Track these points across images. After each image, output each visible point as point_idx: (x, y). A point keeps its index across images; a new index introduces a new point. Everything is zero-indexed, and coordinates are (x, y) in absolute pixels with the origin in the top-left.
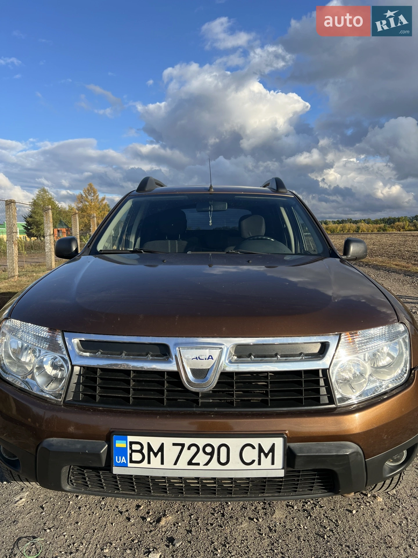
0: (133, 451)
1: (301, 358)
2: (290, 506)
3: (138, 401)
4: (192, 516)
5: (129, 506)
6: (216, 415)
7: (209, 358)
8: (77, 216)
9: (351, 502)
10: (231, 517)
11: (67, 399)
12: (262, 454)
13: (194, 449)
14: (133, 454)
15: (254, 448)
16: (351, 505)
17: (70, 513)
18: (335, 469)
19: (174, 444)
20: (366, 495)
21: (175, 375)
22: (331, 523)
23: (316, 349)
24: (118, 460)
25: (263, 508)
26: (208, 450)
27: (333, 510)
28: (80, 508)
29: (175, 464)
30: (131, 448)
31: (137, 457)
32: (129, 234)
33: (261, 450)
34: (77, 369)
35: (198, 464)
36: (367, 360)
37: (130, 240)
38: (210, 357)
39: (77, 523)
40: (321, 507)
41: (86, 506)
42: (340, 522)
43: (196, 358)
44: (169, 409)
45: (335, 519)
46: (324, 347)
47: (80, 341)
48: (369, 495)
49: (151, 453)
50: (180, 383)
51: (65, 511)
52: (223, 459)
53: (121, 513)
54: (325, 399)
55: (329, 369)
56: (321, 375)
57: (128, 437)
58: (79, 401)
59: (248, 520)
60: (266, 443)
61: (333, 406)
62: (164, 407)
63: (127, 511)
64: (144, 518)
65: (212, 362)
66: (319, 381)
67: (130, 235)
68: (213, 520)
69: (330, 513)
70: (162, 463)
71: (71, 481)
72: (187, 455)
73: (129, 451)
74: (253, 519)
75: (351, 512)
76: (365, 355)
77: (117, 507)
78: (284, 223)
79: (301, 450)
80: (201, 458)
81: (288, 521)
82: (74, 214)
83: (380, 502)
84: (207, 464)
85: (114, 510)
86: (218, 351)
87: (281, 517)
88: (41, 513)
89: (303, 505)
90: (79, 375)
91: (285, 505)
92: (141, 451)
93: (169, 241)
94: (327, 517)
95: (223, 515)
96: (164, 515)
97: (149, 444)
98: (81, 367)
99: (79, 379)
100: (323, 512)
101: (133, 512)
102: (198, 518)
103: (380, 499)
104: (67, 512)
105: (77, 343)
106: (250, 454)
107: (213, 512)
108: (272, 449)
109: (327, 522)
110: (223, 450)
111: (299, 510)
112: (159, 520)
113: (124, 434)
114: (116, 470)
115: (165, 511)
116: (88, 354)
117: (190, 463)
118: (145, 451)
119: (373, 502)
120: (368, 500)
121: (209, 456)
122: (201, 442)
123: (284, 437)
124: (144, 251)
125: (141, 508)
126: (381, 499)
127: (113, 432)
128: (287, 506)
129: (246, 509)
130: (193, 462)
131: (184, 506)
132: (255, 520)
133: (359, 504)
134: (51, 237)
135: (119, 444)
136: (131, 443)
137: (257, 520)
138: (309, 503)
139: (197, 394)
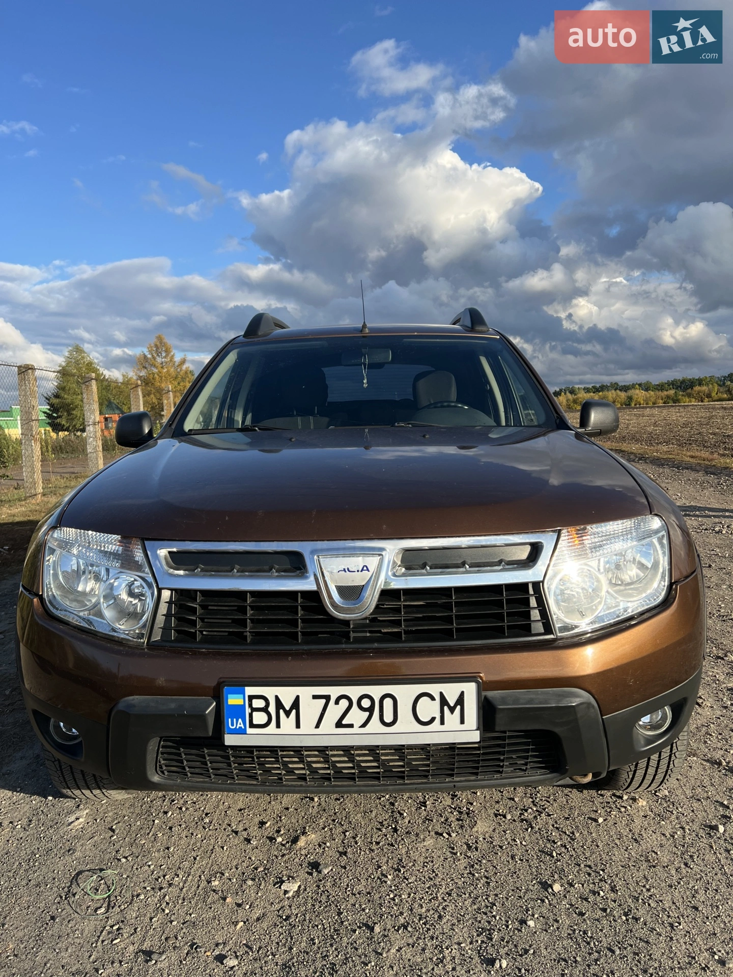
0: (254, 710)
1: (501, 567)
2: (500, 815)
3: (260, 638)
4: (347, 834)
5: (247, 824)
6: (376, 653)
7: (362, 570)
8: (139, 390)
9: (597, 807)
10: (407, 833)
11: (153, 639)
12: (446, 708)
13: (344, 703)
14: (254, 713)
15: (433, 698)
16: (596, 811)
17: (155, 835)
18: (557, 730)
19: (315, 697)
20: (621, 798)
21: (313, 597)
22: (564, 837)
23: (523, 553)
24: (232, 725)
25: (458, 820)
26: (366, 703)
27: (567, 819)
28: (171, 828)
29: (317, 726)
30: (250, 705)
31: (259, 718)
32: (232, 408)
33: (444, 701)
34: (166, 594)
35: (351, 726)
36: (602, 570)
37: (235, 418)
38: (365, 568)
39: (168, 848)
40: (549, 815)
41: (180, 825)
42: (577, 835)
43: (344, 570)
44: (306, 647)
45: (571, 830)
46: (536, 550)
47: (169, 552)
48: (625, 797)
49: (281, 711)
50: (322, 609)
51: (149, 833)
52: (388, 718)
53: (236, 833)
54: (538, 627)
55: (543, 582)
56: (531, 591)
57: (246, 688)
58: (172, 641)
59: (434, 835)
60: (451, 691)
61: (551, 636)
62: (298, 644)
63: (245, 830)
64: (272, 839)
65: (367, 575)
66: (528, 600)
67: (235, 409)
68: (380, 838)
69: (562, 824)
70: (298, 726)
71: (161, 767)
72: (334, 711)
73: (248, 710)
74: (441, 834)
75: (596, 820)
76: (599, 560)
77: (229, 825)
78: (488, 382)
79: (504, 700)
80: (356, 716)
81: (496, 836)
82: (134, 386)
83: (642, 806)
84: (364, 725)
85: (225, 829)
86: (376, 559)
87: (487, 830)
88: (110, 837)
89: (520, 814)
90: (170, 603)
91: (492, 815)
92: (265, 710)
93: (299, 419)
94: (557, 828)
95: (395, 830)
96: (304, 833)
97: (277, 697)
98: (171, 590)
99: (169, 609)
100: (551, 822)
101: (254, 831)
102: (356, 835)
103: (642, 803)
104: (151, 834)
105: (165, 556)
106: (428, 709)
107: (379, 826)
108: (460, 701)
109: (557, 835)
110: (388, 703)
111: (514, 820)
112: (295, 840)
113: (240, 684)
114: (230, 740)
115: (305, 828)
116: (181, 572)
117: (339, 724)
118: (272, 709)
119: (631, 807)
120: (623, 804)
121: (367, 714)
122: (354, 692)
123: (477, 682)
124: (259, 429)
125: (268, 825)
126: (645, 803)
127: (224, 682)
128: (496, 815)
129: (432, 821)
130: (344, 722)
131: (334, 820)
132: (445, 835)
133: (608, 810)
134: (97, 426)
135: (234, 700)
136: (251, 698)
137: (449, 834)
138: (530, 810)
139: (346, 623)
